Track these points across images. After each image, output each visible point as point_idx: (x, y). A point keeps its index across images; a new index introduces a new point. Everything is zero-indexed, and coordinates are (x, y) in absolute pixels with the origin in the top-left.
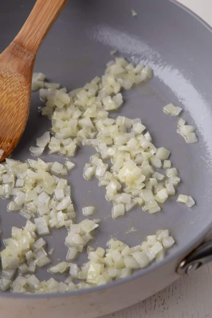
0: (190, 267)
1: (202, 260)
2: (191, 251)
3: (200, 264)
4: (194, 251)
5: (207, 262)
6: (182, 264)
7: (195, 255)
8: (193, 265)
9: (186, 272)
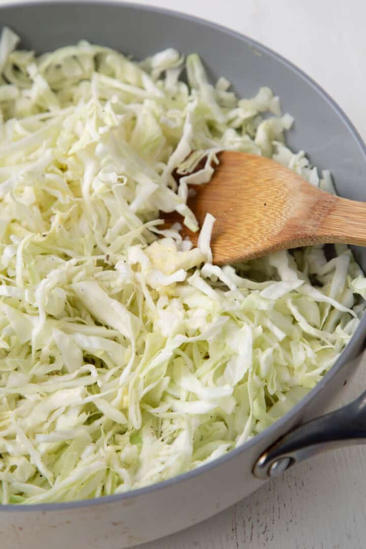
0: (274, 466)
1: (294, 454)
2: (277, 437)
3: (292, 461)
4: (281, 438)
5: (303, 458)
6: (262, 460)
7: (281, 445)
8: (280, 461)
9: (268, 473)
